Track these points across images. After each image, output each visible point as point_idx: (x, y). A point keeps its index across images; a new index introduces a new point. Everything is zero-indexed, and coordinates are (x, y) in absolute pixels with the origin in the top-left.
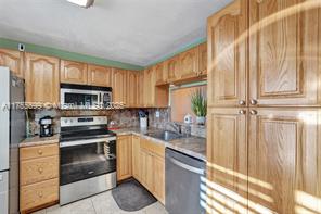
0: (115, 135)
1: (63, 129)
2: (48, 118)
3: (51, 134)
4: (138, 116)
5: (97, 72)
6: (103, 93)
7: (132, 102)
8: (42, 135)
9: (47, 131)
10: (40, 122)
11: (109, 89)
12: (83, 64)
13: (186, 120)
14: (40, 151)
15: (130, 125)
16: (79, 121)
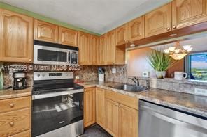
1: (35, 82)
2: (22, 72)
3: (25, 87)
4: (97, 72)
5: (67, 34)
6: (71, 51)
7: (94, 60)
8: (16, 88)
9: (20, 84)
10: (14, 76)
11: (76, 49)
12: (55, 25)
13: (145, 74)
14: (12, 105)
15: (90, 80)
16: (50, 75)
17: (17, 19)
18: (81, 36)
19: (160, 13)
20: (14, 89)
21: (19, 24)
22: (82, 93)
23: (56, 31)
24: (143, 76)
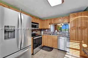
0: (41, 35)
12: (33, 17)
13: (56, 31)
18: (39, 20)
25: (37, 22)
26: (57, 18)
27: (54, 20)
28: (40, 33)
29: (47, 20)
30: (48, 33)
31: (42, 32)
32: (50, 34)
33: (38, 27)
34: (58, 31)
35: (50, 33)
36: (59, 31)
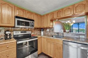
0: (37, 37)
4: (41, 31)
5: (29, 14)
6: (31, 22)
7: (40, 26)
9: (8, 37)
12: (24, 10)
13: (62, 31)
14: (8, 47)
15: (38, 34)
16: (21, 32)
17: (7, 5)
18: (35, 15)
19: (69, 8)
20: (5, 39)
21: (8, 8)
22: (37, 40)
23: (25, 12)
24: (61, 32)
25: (32, 19)
26: (62, 9)
27: (57, 13)
28: (39, 33)
29: (47, 15)
30: (49, 34)
31: (42, 33)
32: (53, 37)
33: (33, 26)
34: (65, 31)
35: (53, 34)
36: (67, 31)
